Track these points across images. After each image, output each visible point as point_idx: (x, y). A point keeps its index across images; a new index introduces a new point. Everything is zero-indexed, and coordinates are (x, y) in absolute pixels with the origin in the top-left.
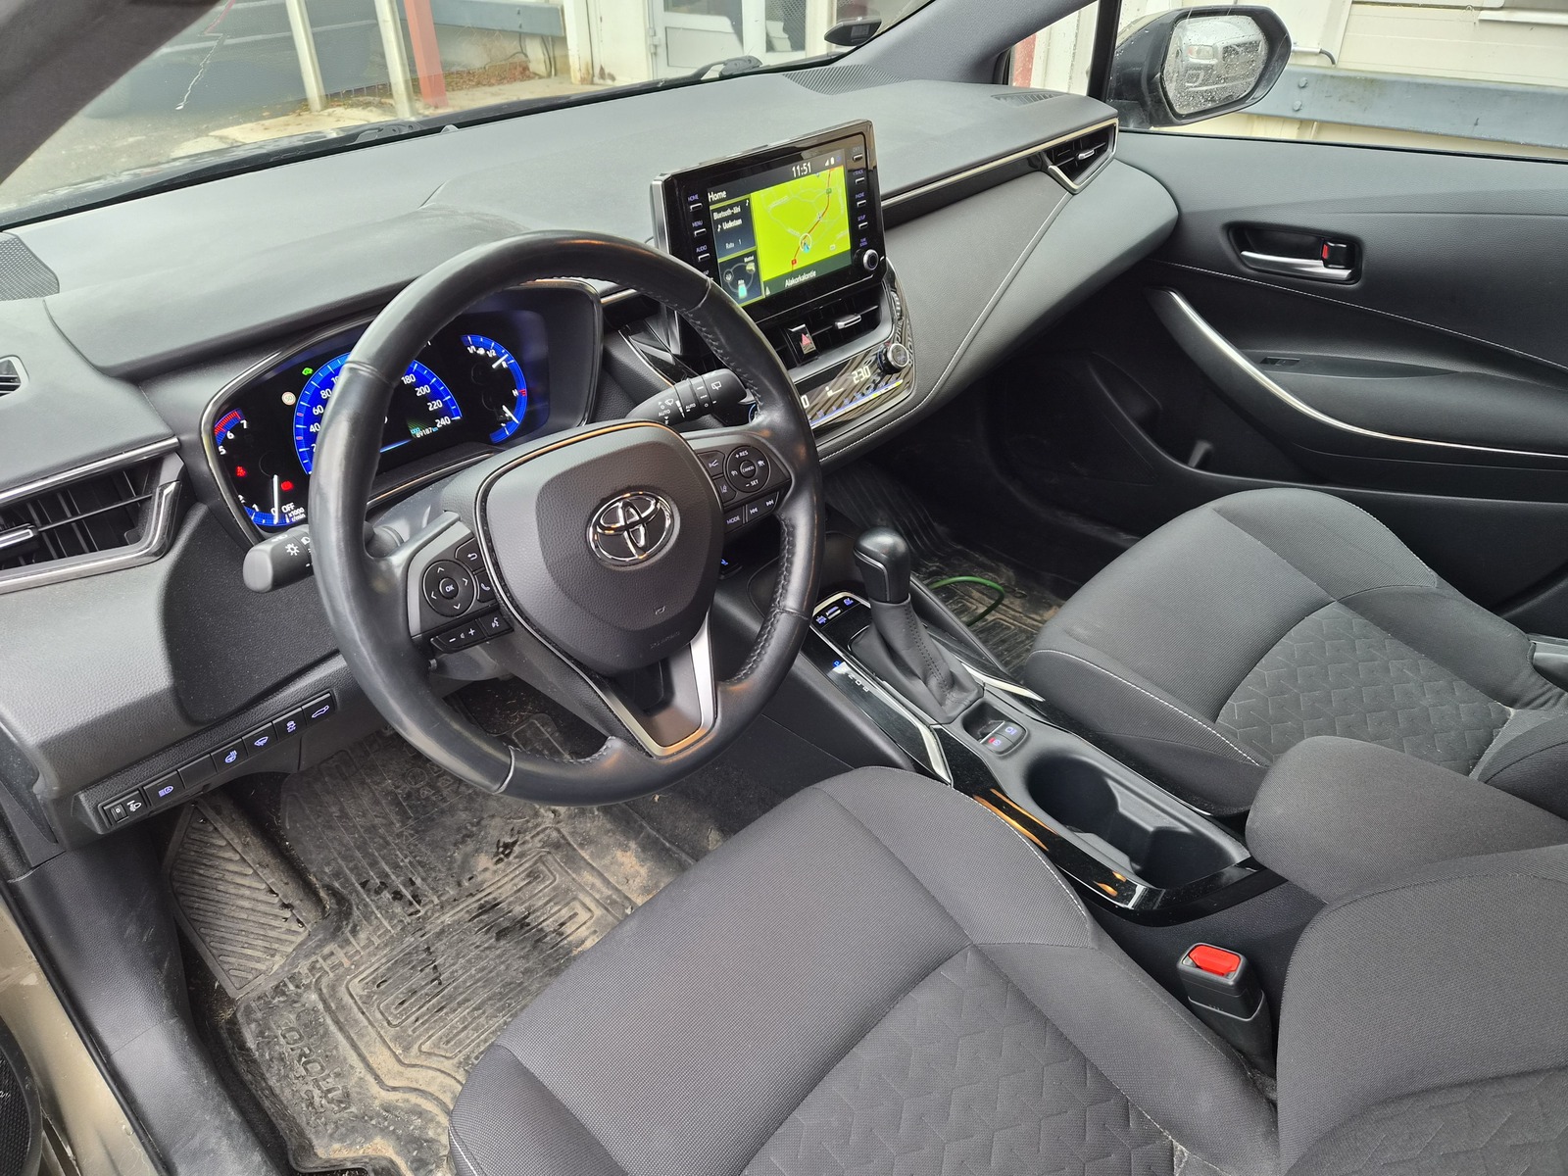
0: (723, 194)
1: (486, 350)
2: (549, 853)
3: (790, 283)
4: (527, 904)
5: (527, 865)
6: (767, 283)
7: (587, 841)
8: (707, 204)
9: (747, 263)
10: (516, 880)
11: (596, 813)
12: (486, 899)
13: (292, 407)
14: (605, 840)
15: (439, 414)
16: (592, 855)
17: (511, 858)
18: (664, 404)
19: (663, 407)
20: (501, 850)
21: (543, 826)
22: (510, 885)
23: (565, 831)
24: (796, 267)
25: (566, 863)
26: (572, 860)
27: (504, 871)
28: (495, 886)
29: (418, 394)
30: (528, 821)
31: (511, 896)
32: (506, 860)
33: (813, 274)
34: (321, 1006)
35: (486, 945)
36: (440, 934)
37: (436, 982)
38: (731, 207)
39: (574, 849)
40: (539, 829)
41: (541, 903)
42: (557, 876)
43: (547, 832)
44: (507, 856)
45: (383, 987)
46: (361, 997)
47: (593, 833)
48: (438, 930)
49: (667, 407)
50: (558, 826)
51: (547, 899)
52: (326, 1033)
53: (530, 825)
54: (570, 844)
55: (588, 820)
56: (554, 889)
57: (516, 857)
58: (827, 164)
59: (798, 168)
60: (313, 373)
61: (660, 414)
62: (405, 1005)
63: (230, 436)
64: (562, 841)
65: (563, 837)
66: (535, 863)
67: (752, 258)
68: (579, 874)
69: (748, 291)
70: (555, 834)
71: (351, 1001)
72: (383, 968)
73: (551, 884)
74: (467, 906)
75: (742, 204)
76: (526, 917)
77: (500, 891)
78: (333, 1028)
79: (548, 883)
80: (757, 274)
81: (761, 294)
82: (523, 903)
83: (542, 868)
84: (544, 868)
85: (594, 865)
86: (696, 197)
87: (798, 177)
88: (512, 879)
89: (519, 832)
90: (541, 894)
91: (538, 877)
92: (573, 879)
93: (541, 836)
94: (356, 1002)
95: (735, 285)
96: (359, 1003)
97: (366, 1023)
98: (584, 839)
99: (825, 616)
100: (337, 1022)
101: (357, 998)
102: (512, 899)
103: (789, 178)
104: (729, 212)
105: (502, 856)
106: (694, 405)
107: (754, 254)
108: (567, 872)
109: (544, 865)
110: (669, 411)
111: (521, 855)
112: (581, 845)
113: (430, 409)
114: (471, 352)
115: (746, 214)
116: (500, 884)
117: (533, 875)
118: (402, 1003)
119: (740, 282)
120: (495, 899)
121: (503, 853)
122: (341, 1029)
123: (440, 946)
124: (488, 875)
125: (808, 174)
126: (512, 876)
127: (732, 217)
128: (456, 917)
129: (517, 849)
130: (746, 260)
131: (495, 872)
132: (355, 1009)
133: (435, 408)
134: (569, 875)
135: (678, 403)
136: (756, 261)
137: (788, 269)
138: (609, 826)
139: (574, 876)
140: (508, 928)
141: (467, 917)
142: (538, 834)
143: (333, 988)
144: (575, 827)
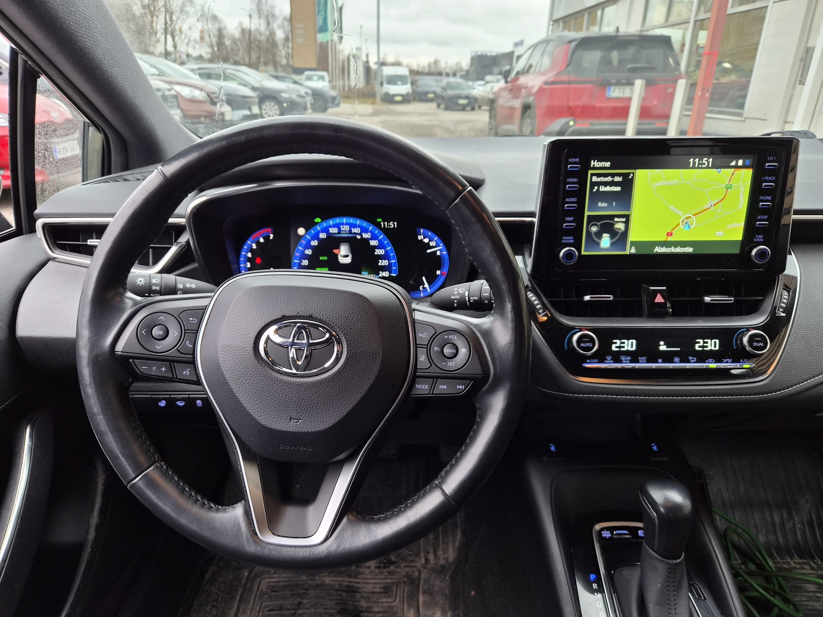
0: (608, 164)
1: (430, 241)
2: (405, 583)
3: (658, 250)
4: (369, 604)
5: (389, 581)
6: (633, 243)
7: (429, 592)
8: (587, 167)
9: (617, 222)
10: (377, 586)
11: (447, 578)
12: (354, 584)
13: (301, 237)
14: (439, 599)
15: (384, 269)
16: (425, 602)
17: (386, 570)
18: (458, 291)
19: (456, 293)
20: (385, 561)
21: (415, 564)
22: (371, 586)
23: (423, 576)
24: (670, 239)
25: (408, 596)
26: (412, 598)
27: (376, 575)
28: (364, 581)
29: (376, 253)
30: (411, 555)
31: (367, 593)
32: (382, 569)
33: (689, 250)
34: (244, 581)
35: (330, 611)
36: (318, 587)
37: (293, 612)
38: (613, 175)
39: (419, 592)
40: (412, 564)
41: (376, 609)
42: (397, 600)
43: (415, 569)
44: (385, 567)
45: (273, 594)
46: (262, 590)
47: (436, 589)
48: (319, 583)
49: (459, 294)
50: (422, 570)
51: (381, 610)
52: (233, 598)
53: (410, 558)
54: (418, 586)
55: (440, 578)
56: (390, 607)
57: (388, 572)
58: (733, 164)
59: (697, 160)
60: (321, 222)
61: (452, 297)
62: (272, 613)
63: (262, 240)
64: (417, 581)
65: (419, 579)
66: (393, 583)
67: (624, 220)
68: (409, 609)
69: (612, 244)
70: (416, 574)
71: (256, 589)
72: (283, 583)
73: (390, 602)
74: (342, 581)
75: (625, 176)
76: (362, 612)
77: (364, 585)
78: (238, 597)
79: (390, 600)
80: (625, 234)
81: (625, 250)
82: (368, 602)
83: (394, 589)
84: (395, 589)
85: (421, 609)
86: (577, 160)
87: (694, 167)
88: (375, 583)
89: (401, 559)
90: (381, 604)
91: (388, 593)
92: (403, 609)
93: (410, 569)
94: (257, 592)
95: (599, 235)
96: (258, 593)
97: (250, 607)
98: (429, 589)
99: (612, 533)
100: (242, 596)
101: (260, 590)
102: (365, 595)
103: (686, 166)
104: (609, 179)
105: (382, 565)
106: (476, 298)
107: (627, 217)
108: (404, 602)
109: (397, 588)
110: (458, 297)
111: (391, 573)
112: (424, 592)
113: (379, 264)
114: (419, 238)
115: (627, 184)
116: (367, 581)
117: (387, 590)
118: (271, 610)
119: (604, 235)
120: (358, 588)
121: (384, 564)
122: (240, 601)
123: (312, 593)
124: (367, 571)
125: (708, 167)
126: (377, 581)
127: (612, 184)
128: (332, 583)
129: (392, 568)
130: (616, 219)
131: (372, 572)
132: (253, 596)
133: (383, 264)
134: (403, 605)
135: (467, 294)
136: (627, 223)
137: (663, 238)
138: (447, 592)
139: (405, 607)
140: (347, 610)
141: (337, 587)
142: (409, 567)
143: (257, 576)
144: (429, 578)
